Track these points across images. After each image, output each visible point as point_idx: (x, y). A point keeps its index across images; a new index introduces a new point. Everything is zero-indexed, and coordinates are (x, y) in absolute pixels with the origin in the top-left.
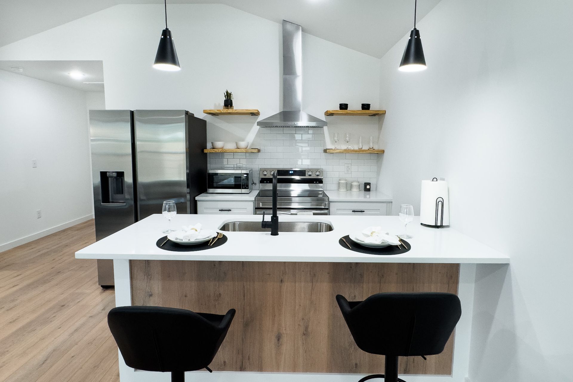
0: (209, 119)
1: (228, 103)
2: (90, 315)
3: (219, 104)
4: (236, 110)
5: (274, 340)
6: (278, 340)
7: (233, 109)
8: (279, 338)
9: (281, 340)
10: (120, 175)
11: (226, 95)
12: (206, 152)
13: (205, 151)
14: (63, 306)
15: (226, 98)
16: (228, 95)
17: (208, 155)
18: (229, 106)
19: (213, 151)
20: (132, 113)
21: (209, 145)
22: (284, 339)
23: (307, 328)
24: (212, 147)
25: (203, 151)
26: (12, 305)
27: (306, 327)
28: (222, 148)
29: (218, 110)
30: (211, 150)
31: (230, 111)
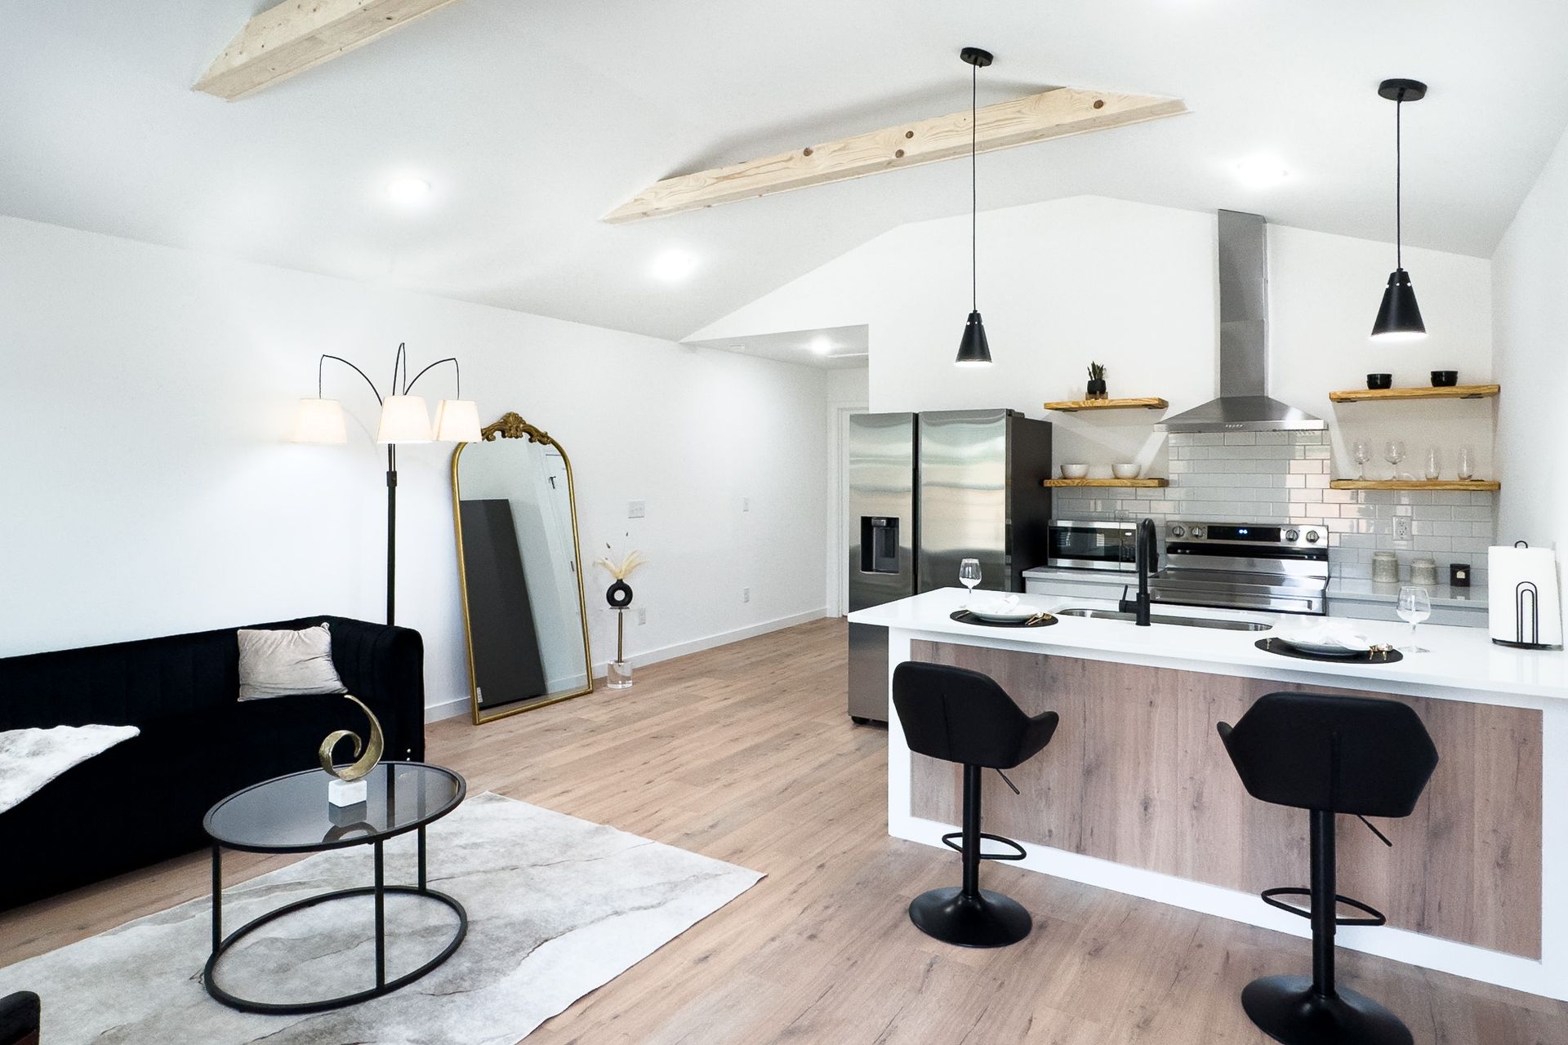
0: (1055, 419)
1: (1097, 387)
2: (837, 752)
3: (1079, 389)
4: (1112, 401)
5: (1137, 807)
6: (1146, 809)
7: (1107, 398)
8: (1146, 806)
9: (1150, 810)
10: (893, 523)
11: (1091, 370)
12: (1048, 485)
13: (1047, 483)
14: (797, 735)
15: (1091, 378)
16: (1097, 371)
17: (1054, 491)
18: (1098, 392)
19: (1062, 483)
20: (916, 417)
21: (1056, 472)
22: (1157, 809)
23: (1199, 796)
24: (1061, 475)
25: (1041, 483)
26: (729, 721)
27: (1198, 794)
28: (1083, 478)
29: (1073, 403)
30: (1060, 481)
31: (1100, 402)
